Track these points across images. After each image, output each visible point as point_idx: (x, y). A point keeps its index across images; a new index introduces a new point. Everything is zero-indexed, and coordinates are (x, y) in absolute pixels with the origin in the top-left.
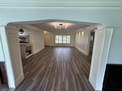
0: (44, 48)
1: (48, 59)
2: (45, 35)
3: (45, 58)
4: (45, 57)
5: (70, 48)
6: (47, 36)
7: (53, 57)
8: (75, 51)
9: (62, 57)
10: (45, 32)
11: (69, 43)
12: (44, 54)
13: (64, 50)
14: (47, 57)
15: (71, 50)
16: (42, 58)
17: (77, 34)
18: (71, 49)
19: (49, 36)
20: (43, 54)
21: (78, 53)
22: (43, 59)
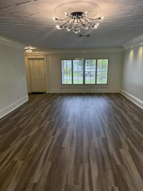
0: (27, 100)
1: (35, 145)
2: (31, 61)
3: (26, 139)
4: (25, 137)
5: (106, 97)
6: (36, 61)
7: (54, 134)
8: (126, 112)
9: (85, 133)
10: (29, 50)
11: (105, 82)
12: (25, 123)
13: (88, 107)
14: (31, 134)
15: (113, 108)
16: (14, 139)
17: (132, 53)
18: (112, 101)
19: (41, 61)
20: (22, 123)
21: (136, 118)
22: (16, 145)
